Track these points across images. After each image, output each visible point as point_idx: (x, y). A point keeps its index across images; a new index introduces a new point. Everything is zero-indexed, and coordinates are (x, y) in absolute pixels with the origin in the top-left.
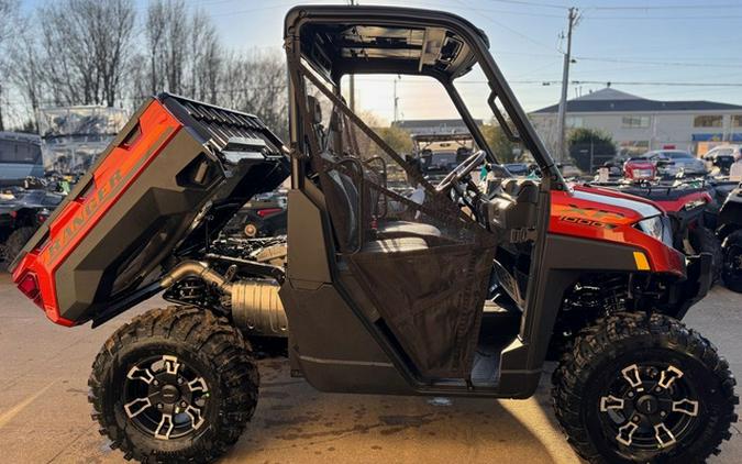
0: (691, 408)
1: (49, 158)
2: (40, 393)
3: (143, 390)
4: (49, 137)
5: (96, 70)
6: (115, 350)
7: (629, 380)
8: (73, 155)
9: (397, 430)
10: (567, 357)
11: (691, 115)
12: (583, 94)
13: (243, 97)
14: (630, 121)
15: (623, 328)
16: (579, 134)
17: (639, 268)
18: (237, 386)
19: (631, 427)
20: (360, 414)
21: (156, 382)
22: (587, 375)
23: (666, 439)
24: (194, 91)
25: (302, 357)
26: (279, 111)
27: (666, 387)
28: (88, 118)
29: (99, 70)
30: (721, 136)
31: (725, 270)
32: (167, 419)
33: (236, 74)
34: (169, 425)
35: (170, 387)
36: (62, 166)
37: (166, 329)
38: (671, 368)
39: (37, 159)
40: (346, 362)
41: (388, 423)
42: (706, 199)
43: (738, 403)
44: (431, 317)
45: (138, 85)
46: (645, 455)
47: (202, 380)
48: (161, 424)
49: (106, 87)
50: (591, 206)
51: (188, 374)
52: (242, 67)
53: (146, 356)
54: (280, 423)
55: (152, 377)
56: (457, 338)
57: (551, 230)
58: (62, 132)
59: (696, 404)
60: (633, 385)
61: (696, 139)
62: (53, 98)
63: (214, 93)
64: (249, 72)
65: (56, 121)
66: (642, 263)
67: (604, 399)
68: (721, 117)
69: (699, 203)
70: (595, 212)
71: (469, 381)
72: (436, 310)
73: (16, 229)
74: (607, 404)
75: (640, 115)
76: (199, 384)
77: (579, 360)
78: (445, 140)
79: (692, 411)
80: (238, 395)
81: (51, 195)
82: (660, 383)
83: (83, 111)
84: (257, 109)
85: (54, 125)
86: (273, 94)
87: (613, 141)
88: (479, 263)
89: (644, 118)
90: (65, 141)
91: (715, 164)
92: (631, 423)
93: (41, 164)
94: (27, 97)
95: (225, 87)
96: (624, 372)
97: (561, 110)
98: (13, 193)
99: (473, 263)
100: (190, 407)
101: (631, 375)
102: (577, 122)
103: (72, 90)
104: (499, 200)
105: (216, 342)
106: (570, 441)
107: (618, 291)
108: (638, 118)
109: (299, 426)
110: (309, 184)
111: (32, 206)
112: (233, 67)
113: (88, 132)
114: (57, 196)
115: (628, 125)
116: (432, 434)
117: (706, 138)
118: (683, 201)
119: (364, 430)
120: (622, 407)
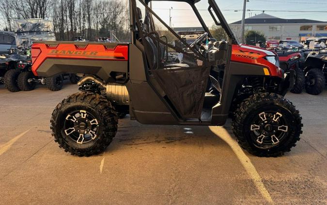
0: (285, 129)
1: (18, 41)
2: (27, 131)
3: (72, 124)
4: (19, 33)
5: (36, 4)
6: (60, 108)
7: (261, 118)
8: (29, 40)
9: (172, 142)
10: (238, 110)
11: (299, 25)
12: (252, 16)
13: (102, 17)
14: (273, 28)
15: (259, 98)
16: (250, 34)
17: (266, 74)
18: (110, 122)
19: (262, 136)
20: (157, 137)
21: (77, 121)
22: (245, 116)
23: (276, 141)
24: (80, 14)
25: (135, 111)
26: (118, 23)
27: (276, 121)
28: (36, 24)
29: (37, 4)
30: (311, 34)
31: (307, 85)
32: (81, 136)
33: (99, 7)
34: (82, 138)
35: (83, 123)
36: (24, 45)
37: (81, 99)
38: (277, 113)
39: (13, 42)
40: (153, 112)
41: (168, 140)
42: (299, 56)
43: (303, 126)
44: (185, 95)
45: (55, 11)
46: (267, 147)
47: (96, 120)
48: (79, 138)
49: (41, 12)
50: (247, 51)
51: (90, 118)
52: (102, 3)
53: (74, 110)
54: (125, 140)
55: (76, 119)
56: (195, 103)
57: (232, 60)
58: (24, 30)
59: (287, 127)
60: (263, 120)
61: (300, 35)
62: (17, 17)
63: (89, 15)
64: (105, 6)
65: (21, 25)
66: (266, 72)
67: (252, 126)
68: (312, 26)
69: (296, 57)
70: (248, 53)
71: (200, 119)
72: (187, 91)
73: (8, 70)
74: (253, 128)
75: (277, 25)
76: (94, 122)
77: (242, 110)
78: (192, 34)
79: (285, 130)
80: (110, 125)
81: (22, 56)
82: (273, 119)
83: (34, 21)
84: (109, 22)
85: (20, 27)
86: (116, 15)
87: (265, 37)
88: (204, 73)
89: (278, 26)
90: (25, 34)
91: (305, 44)
92: (262, 135)
93: (15, 45)
94: (5, 17)
95: (94, 12)
96: (260, 115)
97: (242, 22)
98: (5, 56)
99: (202, 73)
100: (91, 131)
101: (262, 116)
102: (249, 28)
103: (25, 13)
104: (212, 50)
105: (101, 105)
106: (239, 143)
107: (259, 86)
108: (276, 27)
109: (133, 141)
110: (138, 42)
111: (15, 60)
112: (98, 3)
113: (36, 30)
114: (25, 56)
115: (272, 30)
116: (186, 143)
117: (304, 35)
118: (290, 57)
119: (159, 142)
120: (259, 129)
